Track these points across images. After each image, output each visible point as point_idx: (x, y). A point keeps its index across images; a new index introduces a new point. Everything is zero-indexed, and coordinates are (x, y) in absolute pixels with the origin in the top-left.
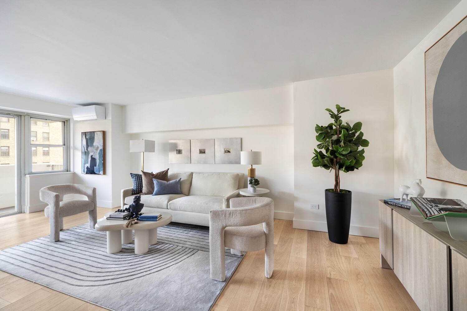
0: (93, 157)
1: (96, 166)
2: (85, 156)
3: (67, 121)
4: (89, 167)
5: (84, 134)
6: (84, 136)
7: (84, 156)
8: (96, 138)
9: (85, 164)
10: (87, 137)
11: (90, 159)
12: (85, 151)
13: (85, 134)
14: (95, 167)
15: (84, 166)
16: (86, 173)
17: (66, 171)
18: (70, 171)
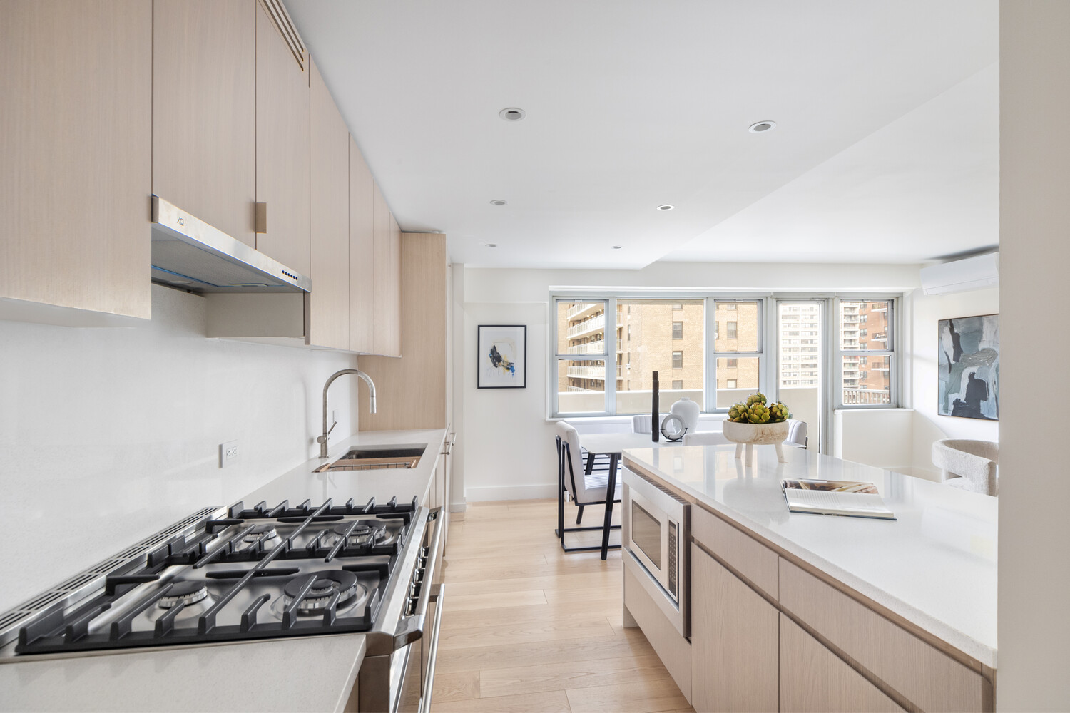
0: (976, 377)
1: (986, 399)
2: (949, 375)
3: (897, 298)
4: (963, 400)
5: (946, 325)
6: (947, 330)
7: (947, 376)
8: (985, 330)
9: (948, 392)
10: (956, 331)
11: (965, 382)
12: (950, 365)
13: (950, 324)
14: (982, 403)
15: (946, 400)
16: (952, 415)
17: (896, 406)
18: (902, 407)
